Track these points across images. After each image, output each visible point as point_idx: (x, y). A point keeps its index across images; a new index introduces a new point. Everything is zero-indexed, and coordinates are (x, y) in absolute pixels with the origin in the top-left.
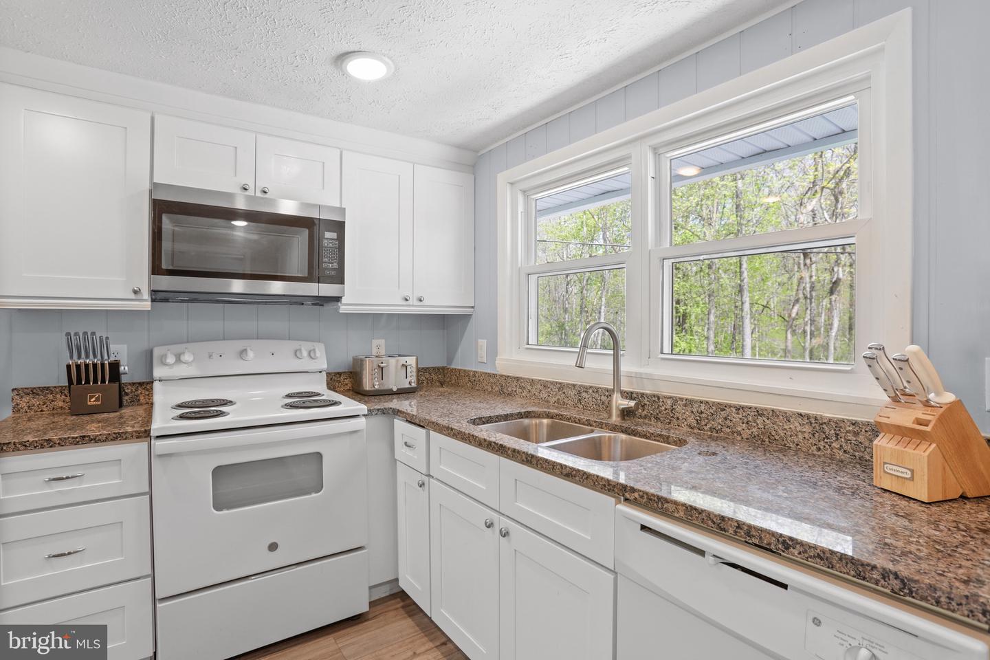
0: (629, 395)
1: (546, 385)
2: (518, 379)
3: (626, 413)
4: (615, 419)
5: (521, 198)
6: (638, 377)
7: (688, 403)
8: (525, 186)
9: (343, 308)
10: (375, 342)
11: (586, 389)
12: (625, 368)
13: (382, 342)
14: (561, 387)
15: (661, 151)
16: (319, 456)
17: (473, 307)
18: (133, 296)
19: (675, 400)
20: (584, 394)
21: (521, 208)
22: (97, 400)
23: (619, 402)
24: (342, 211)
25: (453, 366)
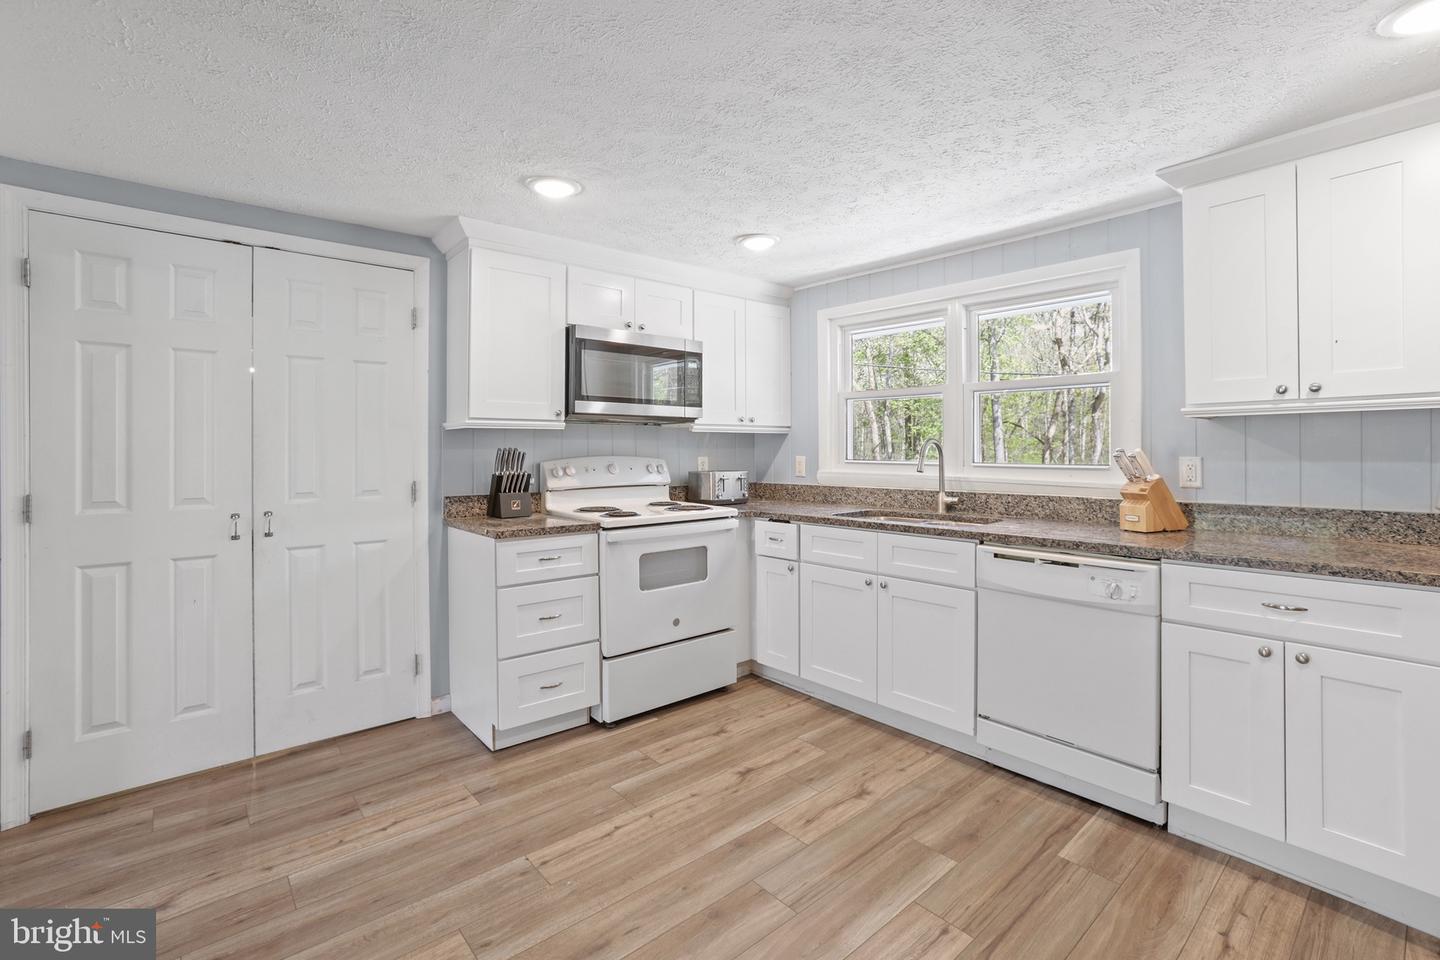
0: (951, 494)
1: (872, 492)
2: (843, 488)
3: (949, 507)
4: (941, 510)
5: (839, 332)
6: (959, 481)
7: (999, 496)
8: (845, 323)
9: (696, 427)
10: (700, 459)
11: (912, 493)
12: (948, 474)
13: (706, 459)
14: (888, 492)
15: (971, 308)
16: (705, 549)
17: (789, 427)
18: (554, 418)
19: (989, 496)
20: (910, 497)
21: (839, 342)
22: (518, 506)
23: (943, 499)
24: (700, 344)
25: (764, 482)
